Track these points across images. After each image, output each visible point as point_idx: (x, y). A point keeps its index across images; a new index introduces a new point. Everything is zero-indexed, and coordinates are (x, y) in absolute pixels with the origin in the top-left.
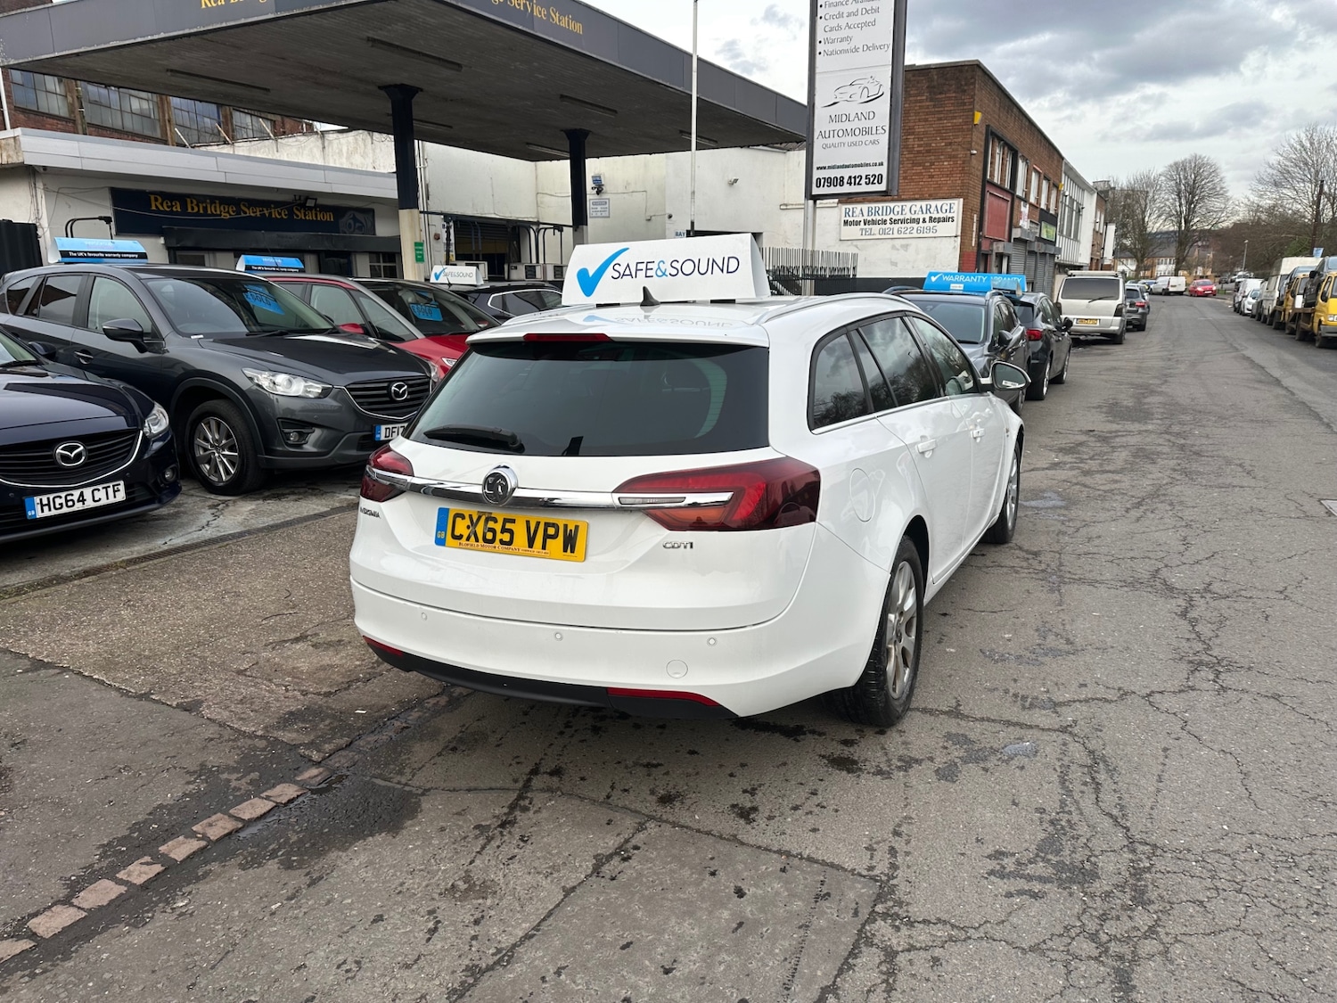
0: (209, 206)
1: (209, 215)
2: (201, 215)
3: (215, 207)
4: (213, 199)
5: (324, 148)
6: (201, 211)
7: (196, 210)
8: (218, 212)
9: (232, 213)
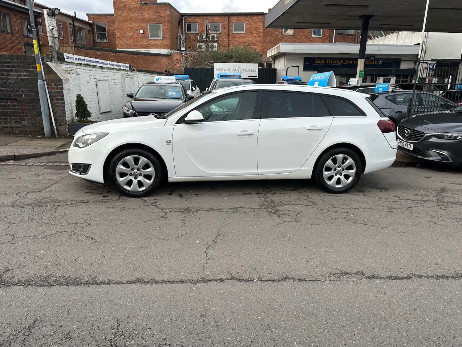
0: (334, 61)
1: (334, 64)
2: (331, 64)
3: (336, 61)
4: (336, 59)
5: (398, 37)
6: (331, 63)
7: (329, 62)
8: (337, 63)
9: (342, 63)
